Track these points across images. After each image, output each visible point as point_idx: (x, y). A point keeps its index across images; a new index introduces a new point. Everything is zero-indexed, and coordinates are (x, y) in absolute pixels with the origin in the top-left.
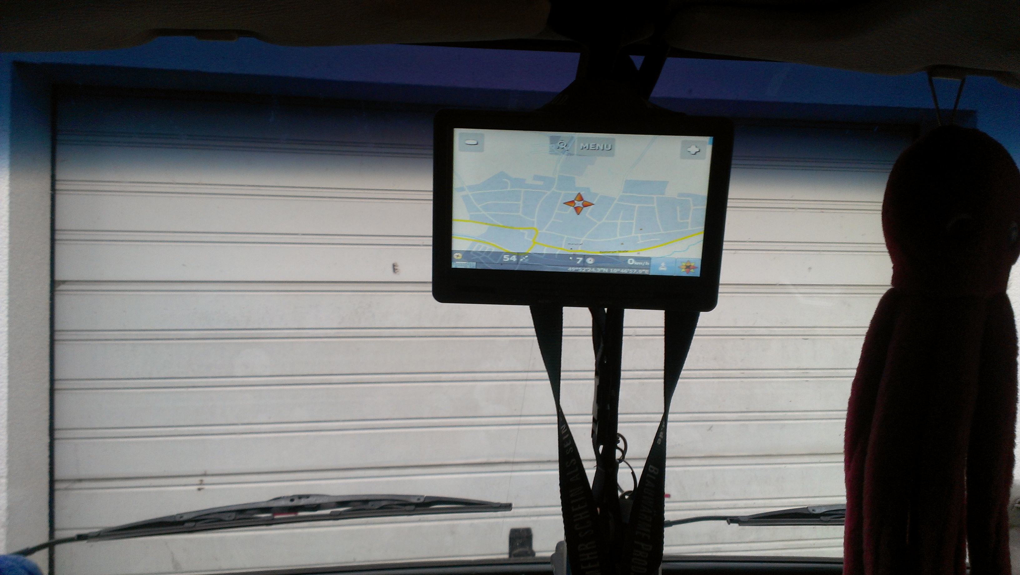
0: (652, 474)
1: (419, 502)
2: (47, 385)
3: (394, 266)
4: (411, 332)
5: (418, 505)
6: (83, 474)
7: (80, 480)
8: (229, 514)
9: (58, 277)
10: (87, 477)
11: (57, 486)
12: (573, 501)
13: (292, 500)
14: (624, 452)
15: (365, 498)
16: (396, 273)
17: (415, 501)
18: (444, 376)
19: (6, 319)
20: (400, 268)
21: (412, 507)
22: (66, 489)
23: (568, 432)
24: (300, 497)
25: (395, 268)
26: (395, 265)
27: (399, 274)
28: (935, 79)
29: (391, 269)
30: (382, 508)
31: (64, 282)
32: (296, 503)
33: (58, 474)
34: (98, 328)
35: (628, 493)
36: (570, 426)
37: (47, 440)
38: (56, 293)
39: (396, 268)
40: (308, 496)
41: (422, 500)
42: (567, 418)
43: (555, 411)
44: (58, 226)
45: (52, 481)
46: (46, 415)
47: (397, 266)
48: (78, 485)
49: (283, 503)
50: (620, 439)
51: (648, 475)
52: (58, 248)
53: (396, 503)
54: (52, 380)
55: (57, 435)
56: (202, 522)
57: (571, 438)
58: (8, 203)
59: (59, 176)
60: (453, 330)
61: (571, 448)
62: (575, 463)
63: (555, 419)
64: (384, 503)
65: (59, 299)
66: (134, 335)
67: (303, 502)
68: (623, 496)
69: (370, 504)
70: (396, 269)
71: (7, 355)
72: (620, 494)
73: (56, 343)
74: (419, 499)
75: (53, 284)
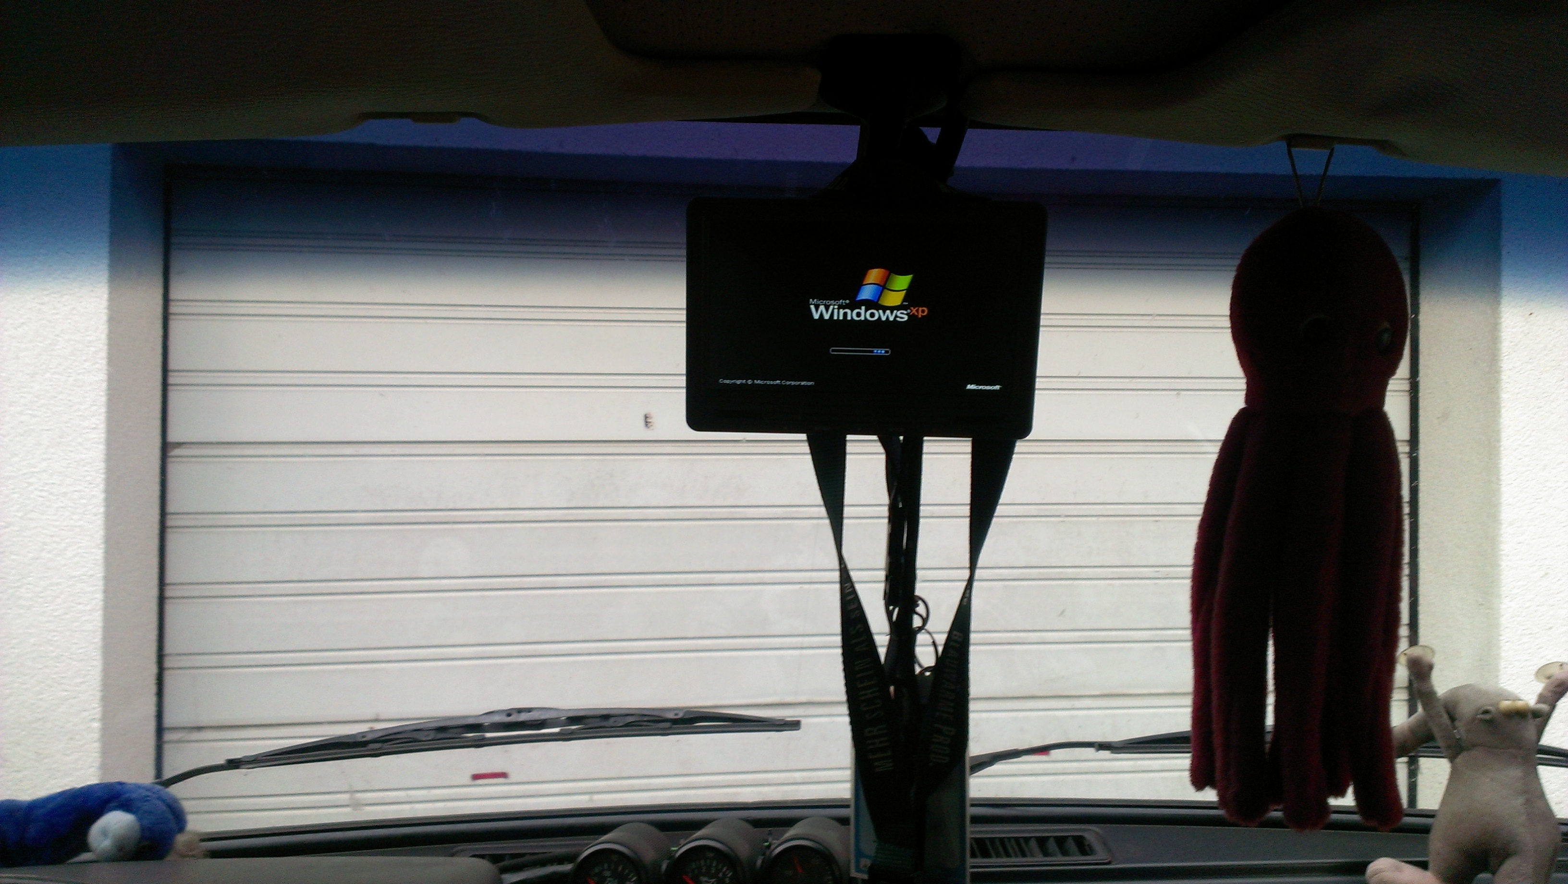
0: (956, 641)
1: (676, 717)
2: (154, 592)
3: (646, 417)
4: (671, 513)
5: (675, 722)
6: (205, 719)
7: (199, 729)
8: (426, 733)
9: (172, 437)
10: (211, 724)
11: (168, 736)
12: (859, 675)
13: (509, 715)
14: (925, 620)
15: (605, 713)
16: (649, 428)
17: (671, 716)
18: (718, 577)
19: (102, 496)
20: (654, 420)
21: (667, 725)
22: (179, 741)
23: (854, 592)
24: (520, 711)
25: (647, 421)
26: (648, 416)
27: (653, 429)
28: (1294, 150)
29: (642, 423)
30: (628, 725)
31: (179, 445)
32: (514, 718)
33: (169, 720)
34: (229, 509)
35: (928, 669)
36: (858, 587)
37: (153, 670)
38: (170, 460)
39: (649, 420)
40: (529, 710)
41: (680, 715)
42: (852, 574)
43: (835, 564)
44: (173, 365)
45: (160, 730)
46: (153, 634)
47: (651, 418)
48: (196, 736)
49: (497, 719)
50: (920, 602)
51: (952, 643)
52: (172, 395)
53: (646, 719)
54: (162, 583)
55: (168, 663)
56: (390, 743)
57: (857, 599)
58: (106, 332)
59: (174, 294)
60: (733, 510)
61: (857, 612)
62: (861, 630)
63: (836, 575)
64: (630, 719)
65: (173, 469)
66: (277, 518)
67: (523, 717)
68: (922, 673)
69: (612, 720)
70: (650, 422)
71: (102, 546)
72: (918, 670)
73: (169, 530)
74: (676, 715)
75: (166, 447)
